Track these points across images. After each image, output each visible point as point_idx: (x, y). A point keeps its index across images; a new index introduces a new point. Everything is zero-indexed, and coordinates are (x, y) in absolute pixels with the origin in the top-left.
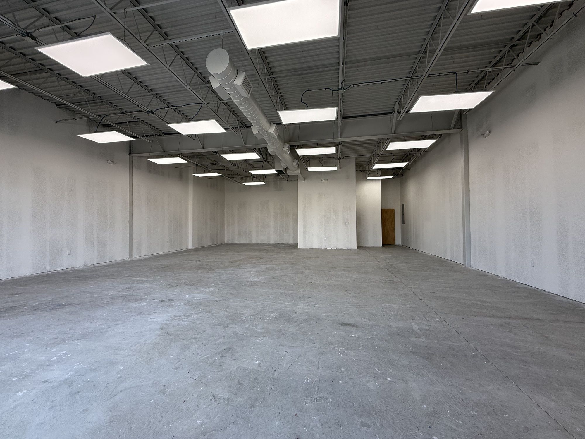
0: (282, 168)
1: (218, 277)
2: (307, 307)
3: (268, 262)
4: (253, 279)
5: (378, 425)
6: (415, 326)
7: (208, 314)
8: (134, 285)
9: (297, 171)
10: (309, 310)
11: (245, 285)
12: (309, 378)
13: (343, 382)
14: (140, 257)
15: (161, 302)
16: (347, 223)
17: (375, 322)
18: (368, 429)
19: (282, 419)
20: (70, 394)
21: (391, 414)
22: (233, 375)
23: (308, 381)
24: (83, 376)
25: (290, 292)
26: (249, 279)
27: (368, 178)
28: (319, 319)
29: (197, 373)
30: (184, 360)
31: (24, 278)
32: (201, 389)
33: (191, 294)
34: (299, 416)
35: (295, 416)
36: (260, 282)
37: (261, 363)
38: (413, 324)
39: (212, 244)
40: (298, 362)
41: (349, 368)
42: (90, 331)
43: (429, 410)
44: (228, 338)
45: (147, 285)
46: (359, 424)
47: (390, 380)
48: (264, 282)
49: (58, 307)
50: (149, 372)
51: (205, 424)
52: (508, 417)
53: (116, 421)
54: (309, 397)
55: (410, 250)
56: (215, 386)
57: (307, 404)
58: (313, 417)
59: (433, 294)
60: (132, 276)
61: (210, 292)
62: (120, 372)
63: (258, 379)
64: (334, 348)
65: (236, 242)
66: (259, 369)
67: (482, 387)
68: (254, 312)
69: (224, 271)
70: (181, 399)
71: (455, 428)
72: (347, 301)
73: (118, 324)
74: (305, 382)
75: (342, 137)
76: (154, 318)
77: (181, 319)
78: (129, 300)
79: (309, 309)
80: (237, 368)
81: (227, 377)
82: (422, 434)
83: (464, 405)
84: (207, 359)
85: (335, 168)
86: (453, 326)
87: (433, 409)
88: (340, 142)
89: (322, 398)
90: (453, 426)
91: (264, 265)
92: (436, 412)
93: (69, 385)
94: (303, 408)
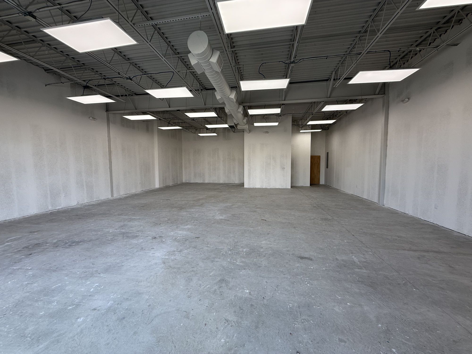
0: (234, 124)
1: (190, 216)
2: (269, 243)
3: (225, 201)
4: (219, 217)
5: (352, 341)
6: (355, 259)
7: (194, 249)
8: (126, 223)
9: (246, 126)
10: (271, 246)
11: (213, 223)
12: (291, 304)
13: (316, 307)
14: (120, 196)
15: (154, 238)
16: (284, 168)
17: (325, 256)
18: (345, 344)
19: (282, 337)
20: (118, 319)
21: (358, 332)
22: (233, 302)
23: (291, 306)
24: (120, 304)
25: (252, 229)
26: (215, 217)
27: (301, 131)
28: (282, 254)
29: (206, 301)
30: (192, 290)
31: (34, 216)
32: (214, 314)
33: (174, 231)
34: (293, 334)
35: (290, 335)
36: (225, 220)
37: (250, 292)
38: (353, 257)
39: (173, 184)
40: (278, 291)
41: (317, 295)
42: (109, 265)
43: (384, 328)
44: (219, 271)
45: (136, 223)
46: (337, 340)
47: (349, 305)
48: (228, 220)
49: (74, 244)
50: (170, 300)
51: (228, 342)
52: (440, 333)
53: (162, 341)
54: (295, 319)
55: (332, 189)
56: (224, 312)
57: (296, 325)
58: (304, 335)
59: (361, 230)
60: (121, 215)
61: (189, 229)
62: (148, 301)
63: (253, 305)
64: (301, 279)
65: (192, 181)
66: (251, 297)
67: (417, 309)
68: (230, 247)
69: (192, 210)
70: (202, 322)
71: (406, 342)
72: (298, 237)
73: (129, 259)
74: (289, 307)
75: (286, 99)
76: (154, 254)
77: (176, 254)
78: (127, 237)
79: (271, 244)
80: (234, 296)
81: (230, 304)
82: (384, 347)
83: (408, 324)
84: (209, 289)
85: (276, 124)
86: (384, 259)
87: (386, 328)
88: (283, 104)
89: (305, 320)
90: (404, 341)
91: (222, 204)
92: (389, 330)
93: (114, 312)
94: (294, 328)
